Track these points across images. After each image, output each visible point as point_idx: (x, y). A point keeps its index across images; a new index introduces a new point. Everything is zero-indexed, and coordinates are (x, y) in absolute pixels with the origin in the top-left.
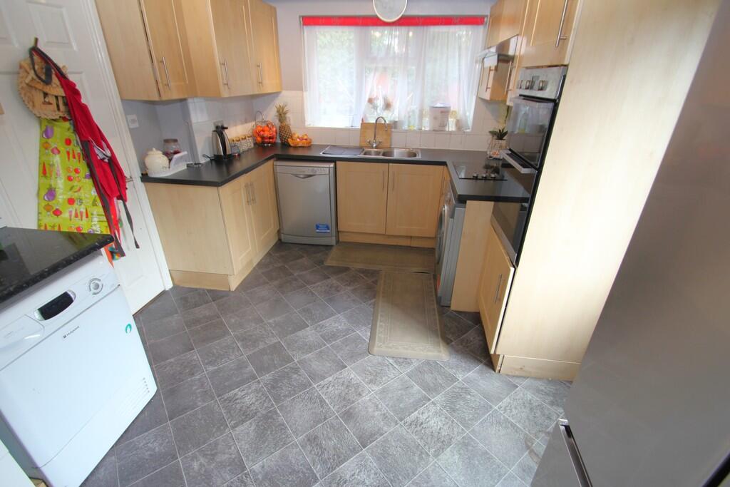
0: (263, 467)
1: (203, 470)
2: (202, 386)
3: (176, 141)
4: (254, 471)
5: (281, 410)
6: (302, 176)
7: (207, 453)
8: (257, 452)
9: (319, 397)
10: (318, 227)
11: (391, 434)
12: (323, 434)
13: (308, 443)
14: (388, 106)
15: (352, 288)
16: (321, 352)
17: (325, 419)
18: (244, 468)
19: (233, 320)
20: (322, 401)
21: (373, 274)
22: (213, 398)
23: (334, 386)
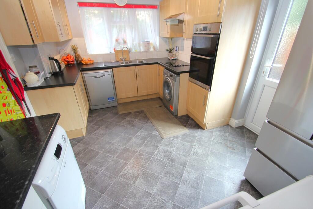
0: (157, 190)
1: (135, 203)
2: (106, 176)
3: (36, 67)
4: (155, 193)
5: (147, 169)
6: (98, 77)
7: (131, 197)
8: (151, 187)
9: (157, 159)
10: (109, 99)
11: (190, 159)
12: (169, 170)
13: (166, 175)
14: (125, 42)
15: (138, 119)
16: (145, 145)
17: (166, 165)
18: (150, 194)
19: (96, 147)
20: (160, 160)
21: (142, 112)
22: (115, 178)
23: (160, 154)
